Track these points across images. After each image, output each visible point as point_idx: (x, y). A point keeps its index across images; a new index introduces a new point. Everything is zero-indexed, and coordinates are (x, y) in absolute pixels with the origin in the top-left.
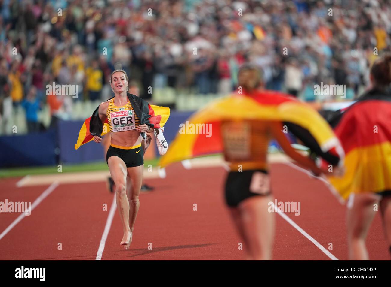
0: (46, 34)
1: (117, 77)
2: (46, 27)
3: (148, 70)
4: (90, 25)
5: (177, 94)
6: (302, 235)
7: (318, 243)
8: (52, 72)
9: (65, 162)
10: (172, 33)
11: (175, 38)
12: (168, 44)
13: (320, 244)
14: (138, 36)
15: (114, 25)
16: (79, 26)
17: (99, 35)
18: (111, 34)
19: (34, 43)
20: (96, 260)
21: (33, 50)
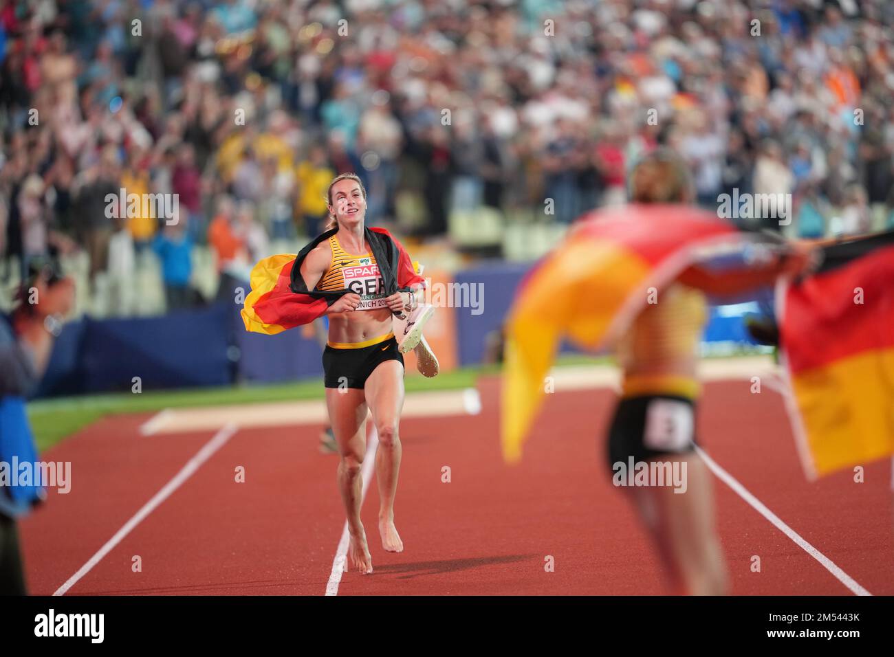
0: (203, 87)
1: (343, 191)
2: (207, 72)
3: (440, 166)
4: (309, 64)
5: (506, 223)
6: (796, 545)
7: (832, 563)
8: (220, 172)
9: (253, 378)
10: (492, 81)
11: (500, 95)
12: (486, 108)
13: (836, 566)
14: (415, 90)
15: (361, 65)
16: (282, 67)
17: (326, 88)
18: (353, 84)
19: (179, 106)
20: (326, 595)
21: (176, 122)
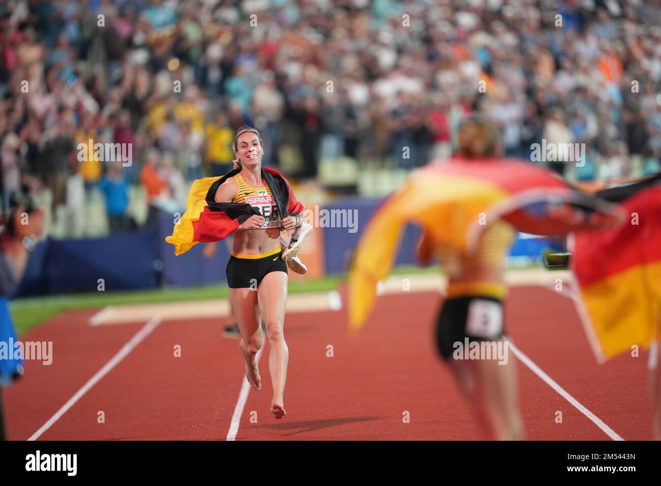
0: (137, 69)
1: (246, 141)
2: (140, 57)
3: (311, 127)
4: (215, 52)
5: (361, 169)
6: (574, 407)
8: (149, 131)
9: (172, 283)
10: (350, 63)
11: (356, 74)
12: (346, 84)
13: (603, 423)
14: (293, 70)
15: (253, 52)
16: (195, 53)
17: (228, 68)
18: (248, 66)
19: (119, 82)
21: (116, 94)
